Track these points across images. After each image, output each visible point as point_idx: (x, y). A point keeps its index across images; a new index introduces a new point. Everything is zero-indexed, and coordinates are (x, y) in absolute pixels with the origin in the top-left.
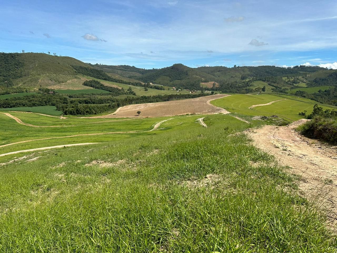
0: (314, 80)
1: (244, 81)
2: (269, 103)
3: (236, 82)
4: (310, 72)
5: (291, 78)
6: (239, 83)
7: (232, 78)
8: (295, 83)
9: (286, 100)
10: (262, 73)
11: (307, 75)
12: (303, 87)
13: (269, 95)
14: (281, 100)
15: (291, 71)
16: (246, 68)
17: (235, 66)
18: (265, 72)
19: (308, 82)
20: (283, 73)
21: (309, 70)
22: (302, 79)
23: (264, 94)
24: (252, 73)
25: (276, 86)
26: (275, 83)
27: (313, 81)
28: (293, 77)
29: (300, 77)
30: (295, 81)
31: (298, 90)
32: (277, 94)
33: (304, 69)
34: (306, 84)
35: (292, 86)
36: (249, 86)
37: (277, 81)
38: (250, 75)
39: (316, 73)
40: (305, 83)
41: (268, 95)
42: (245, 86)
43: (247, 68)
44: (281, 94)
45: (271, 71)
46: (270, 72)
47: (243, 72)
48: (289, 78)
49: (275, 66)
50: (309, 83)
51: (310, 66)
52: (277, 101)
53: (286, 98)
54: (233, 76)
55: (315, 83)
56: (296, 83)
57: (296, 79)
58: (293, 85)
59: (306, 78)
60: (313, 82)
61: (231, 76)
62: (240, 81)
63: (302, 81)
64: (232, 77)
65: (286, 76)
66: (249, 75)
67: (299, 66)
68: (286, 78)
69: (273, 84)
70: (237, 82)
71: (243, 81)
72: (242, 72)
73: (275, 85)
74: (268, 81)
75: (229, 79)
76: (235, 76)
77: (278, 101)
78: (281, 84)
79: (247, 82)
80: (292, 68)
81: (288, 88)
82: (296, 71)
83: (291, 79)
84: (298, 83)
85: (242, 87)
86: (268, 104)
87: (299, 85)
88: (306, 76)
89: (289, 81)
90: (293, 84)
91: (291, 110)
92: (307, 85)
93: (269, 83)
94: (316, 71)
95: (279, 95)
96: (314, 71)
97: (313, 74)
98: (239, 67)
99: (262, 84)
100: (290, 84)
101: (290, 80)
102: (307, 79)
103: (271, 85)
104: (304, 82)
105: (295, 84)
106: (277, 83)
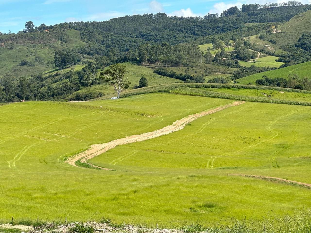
0: (296, 43)
1: (68, 70)
2: (171, 124)
3: (39, 78)
4: (277, 20)
5: (227, 45)
6: (50, 80)
7: (26, 67)
8: (240, 59)
9: (239, 105)
10: (126, 39)
11: (272, 30)
12: (272, 69)
13: (164, 94)
14: (218, 108)
15: (221, 25)
16: (70, 27)
17: (29, 25)
18: (137, 37)
19: (280, 52)
20: (194, 34)
21: (271, 16)
22: (261, 43)
23: (143, 96)
24: (95, 46)
25: (184, 74)
26: (176, 64)
27: (296, 46)
28: (231, 41)
29: (252, 38)
30: (242, 51)
31: (261, 78)
32: (197, 87)
33: (257, 14)
34: (277, 58)
35: (236, 69)
36: (86, 85)
37: (184, 56)
38: (88, 50)
39: (298, 21)
40: (273, 55)
41: (160, 94)
42: (74, 86)
43: (73, 27)
44: (213, 87)
45: (156, 32)
46: (153, 33)
47: (60, 42)
48: (219, 46)
49: (164, 15)
50: (285, 53)
51: (273, 5)
52: (203, 114)
53: (237, 100)
54: (28, 60)
55: (305, 52)
56: (245, 59)
57: (243, 45)
58: (238, 66)
59: (270, 38)
60: (296, 48)
61: (19, 61)
62: (53, 74)
63: (261, 51)
64: (24, 64)
65: (207, 42)
66: (83, 51)
67: (240, 8)
68: (210, 45)
69: (170, 69)
70: (43, 76)
71: (63, 72)
72: (58, 44)
73: (178, 73)
74: (150, 61)
75: (15, 70)
76: (36, 60)
77: (210, 112)
78: (199, 67)
79: (79, 73)
80: (219, 16)
81: (225, 77)
82: (232, 23)
83: (226, 49)
84: (252, 58)
85: (61, 94)
86: (168, 130)
87: (257, 65)
88: (270, 32)
89: (222, 54)
90: (236, 63)
91: (278, 142)
92: (280, 61)
93: (158, 66)
94: (292, 16)
95: (205, 90)
96: (288, 18)
97: (288, 25)
98: (43, 27)
99: (134, 73)
100: (229, 65)
101: (223, 50)
102: (275, 43)
103: (166, 75)
104: (269, 54)
105: (242, 63)
106: (185, 65)
